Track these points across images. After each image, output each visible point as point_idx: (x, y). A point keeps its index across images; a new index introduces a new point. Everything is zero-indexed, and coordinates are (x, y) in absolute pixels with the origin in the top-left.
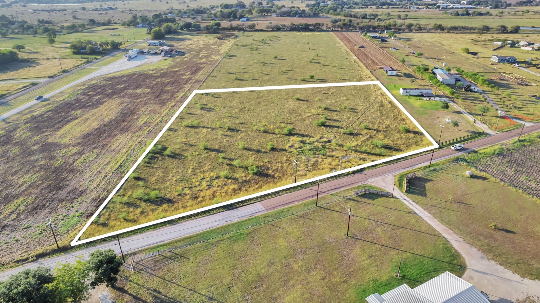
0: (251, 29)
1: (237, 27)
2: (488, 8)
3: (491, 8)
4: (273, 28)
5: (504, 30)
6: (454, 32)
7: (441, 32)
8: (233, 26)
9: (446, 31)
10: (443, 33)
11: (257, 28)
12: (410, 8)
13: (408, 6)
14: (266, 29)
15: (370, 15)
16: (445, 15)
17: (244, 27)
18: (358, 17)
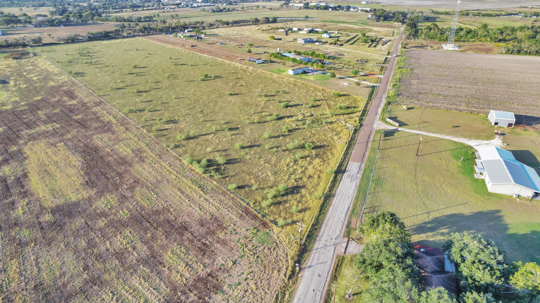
0: (36, 43)
1: (16, 43)
2: (224, 5)
3: (226, 5)
4: (67, 40)
5: (267, 21)
6: (236, 25)
7: (227, 26)
8: (10, 42)
9: (230, 25)
10: (228, 27)
11: (44, 42)
12: (163, 8)
13: (161, 7)
14: (58, 42)
15: (144, 18)
16: (203, 13)
17: (26, 41)
18: (134, 20)
